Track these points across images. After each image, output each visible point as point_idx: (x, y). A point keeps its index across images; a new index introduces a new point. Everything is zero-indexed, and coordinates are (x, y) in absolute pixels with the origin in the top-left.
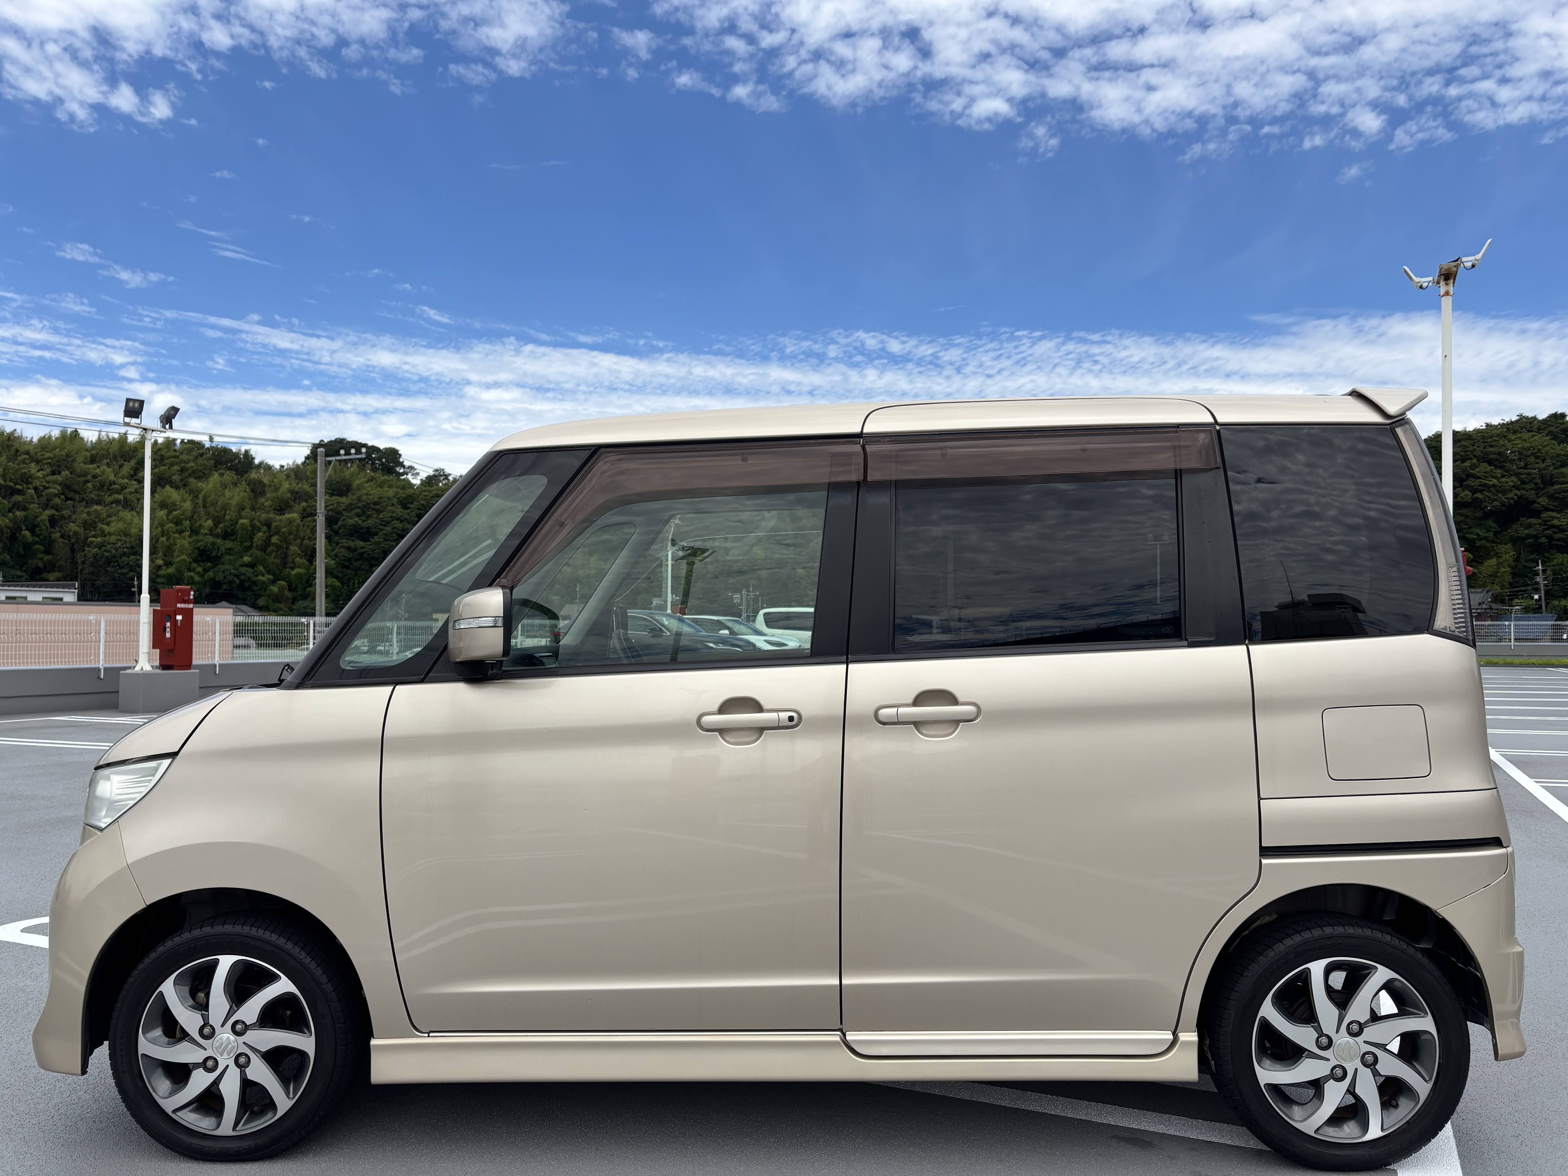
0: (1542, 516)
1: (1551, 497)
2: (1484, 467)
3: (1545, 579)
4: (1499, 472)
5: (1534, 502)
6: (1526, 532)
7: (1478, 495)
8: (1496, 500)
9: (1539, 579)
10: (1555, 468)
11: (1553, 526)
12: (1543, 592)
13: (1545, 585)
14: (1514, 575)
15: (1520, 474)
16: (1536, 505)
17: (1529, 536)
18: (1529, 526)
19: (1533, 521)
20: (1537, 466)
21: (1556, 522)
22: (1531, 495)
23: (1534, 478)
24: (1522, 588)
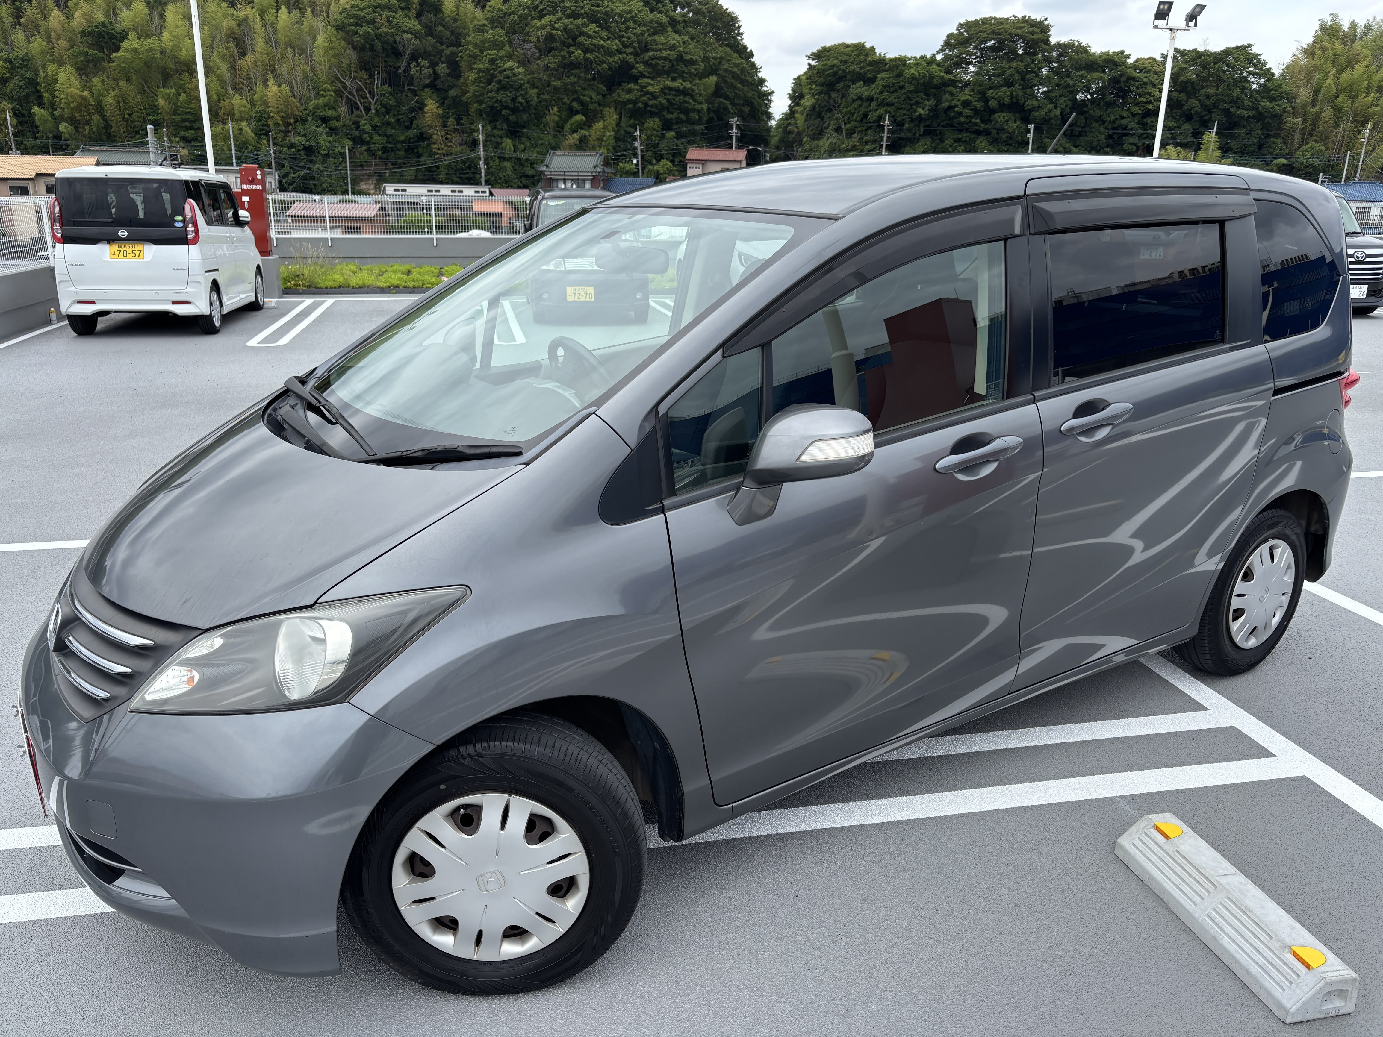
0: (640, 81)
1: (646, 64)
2: (592, 28)
3: (641, 145)
4: (604, 34)
5: (632, 67)
6: (627, 96)
7: (588, 55)
8: (605, 62)
9: (637, 144)
10: (649, 35)
11: (648, 93)
12: (640, 157)
13: (642, 151)
14: (617, 139)
15: (623, 36)
16: (634, 70)
17: (629, 101)
18: (629, 91)
19: (632, 85)
20: (635, 31)
21: (650, 89)
22: (631, 59)
23: (633, 42)
24: (623, 153)
